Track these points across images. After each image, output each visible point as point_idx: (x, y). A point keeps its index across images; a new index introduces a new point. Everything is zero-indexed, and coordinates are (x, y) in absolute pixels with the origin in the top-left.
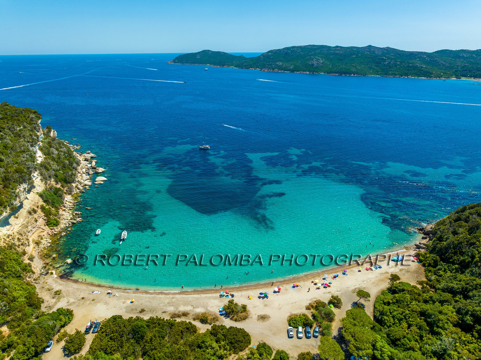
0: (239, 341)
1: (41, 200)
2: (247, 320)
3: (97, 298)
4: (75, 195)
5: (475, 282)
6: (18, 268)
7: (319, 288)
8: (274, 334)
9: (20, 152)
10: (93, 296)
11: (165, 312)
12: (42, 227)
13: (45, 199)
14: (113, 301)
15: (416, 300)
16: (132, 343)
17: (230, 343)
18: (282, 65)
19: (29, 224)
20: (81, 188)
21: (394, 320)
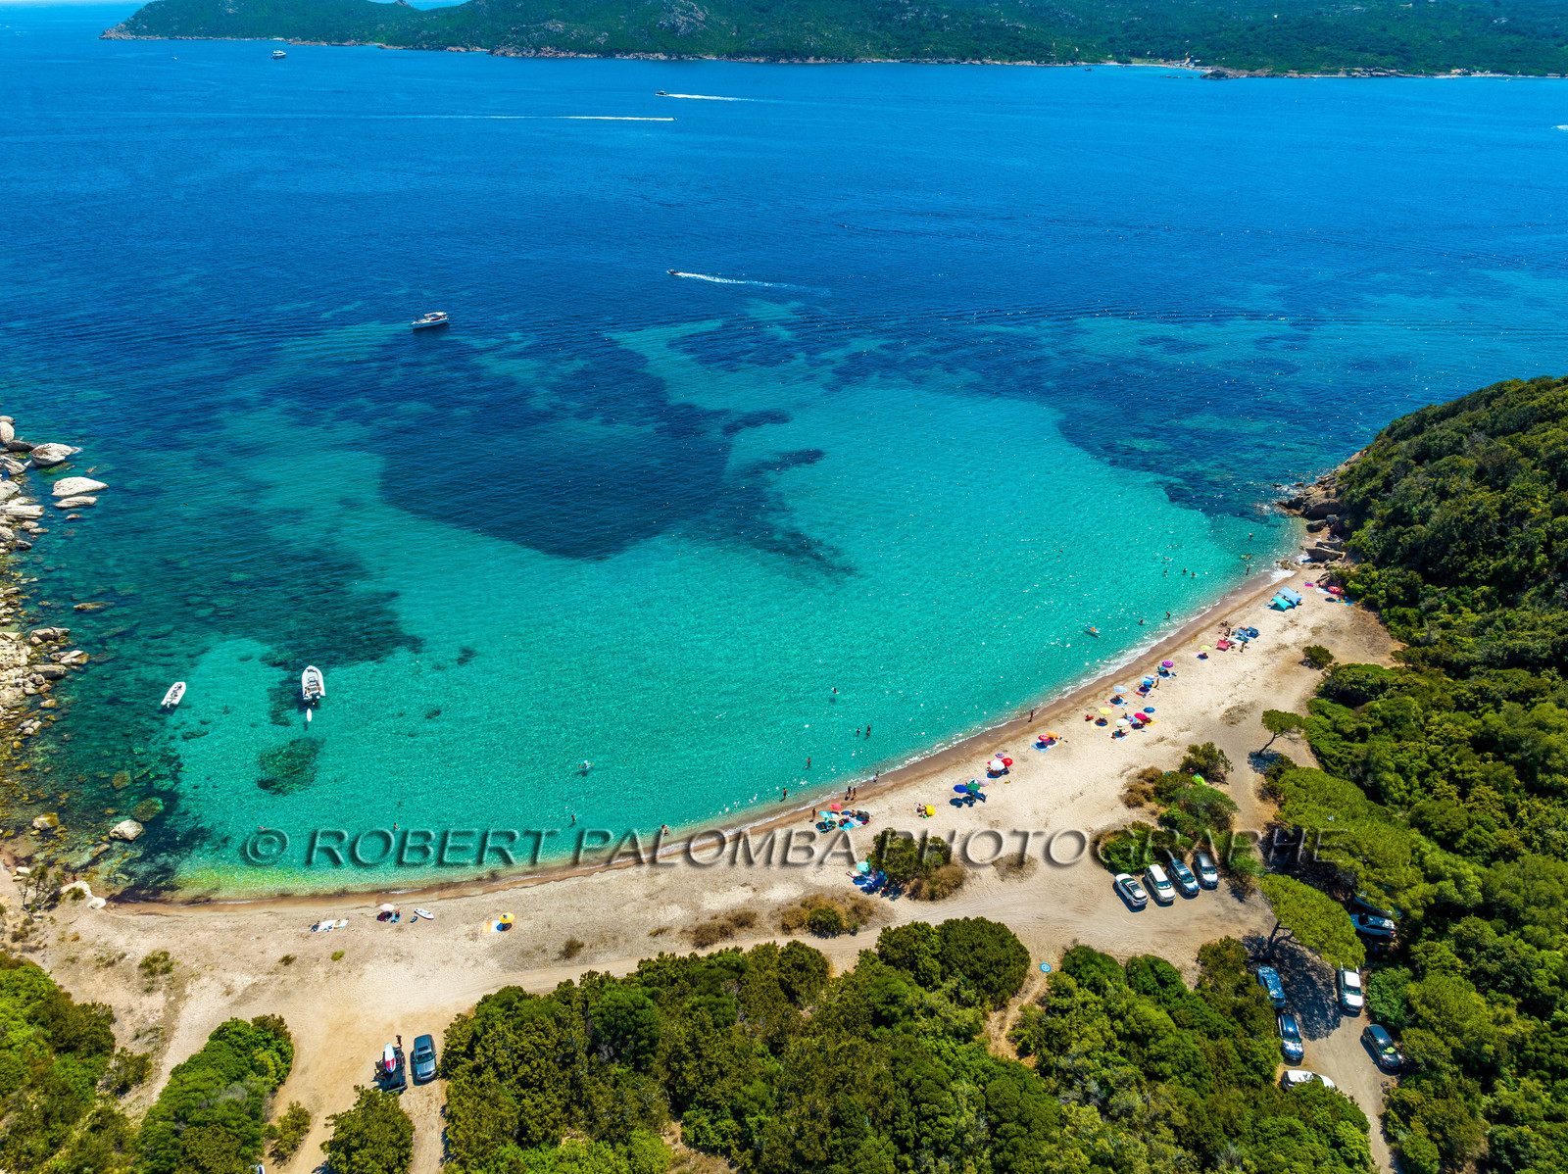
2: (966, 887)
3: (348, 945)
8: (1082, 911)
16: (620, 1075)
17: (971, 977)
18: (566, 32)
21: (1407, 779)
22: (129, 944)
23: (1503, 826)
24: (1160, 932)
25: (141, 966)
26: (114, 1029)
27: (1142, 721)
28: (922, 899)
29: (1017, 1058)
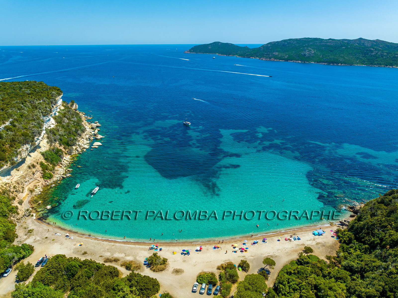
0: (148, 289)
1: (42, 158)
2: (163, 272)
3: (57, 239)
4: (74, 156)
5: (374, 264)
6: (5, 209)
7: (236, 252)
8: (181, 287)
9: (31, 120)
10: (54, 237)
11: (101, 256)
12: (38, 179)
13: (46, 157)
14: (67, 243)
15: (315, 273)
16: (65, 278)
17: (140, 289)
18: (278, 55)
19: (27, 176)
20: (80, 150)
21: (289, 289)
22: (31, 226)
25: (29, 231)
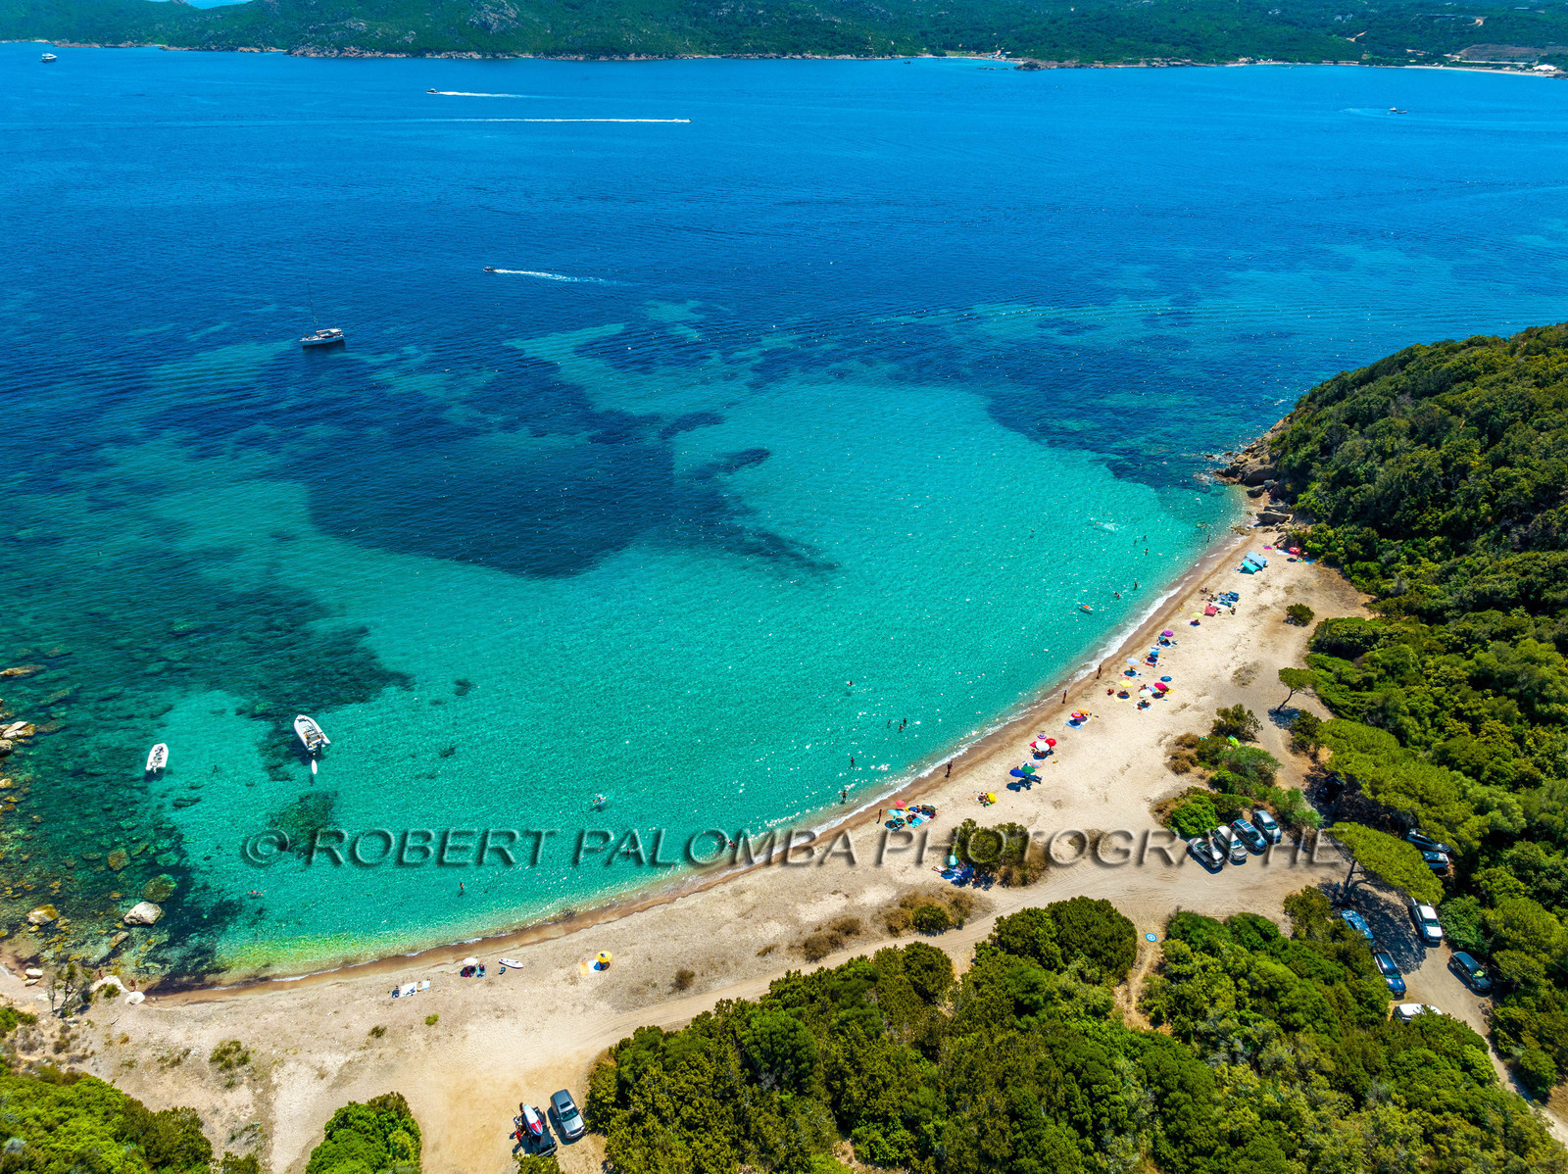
3: (440, 1007)
10: (412, 1006)
11: (766, 951)
17: (1091, 956)
18: (370, 31)
22: (189, 1039)
23: (1516, 756)
24: (1242, 890)
25: (212, 1061)
26: (205, 1132)
27: (1161, 691)
28: (1015, 885)
29: (1151, 1028)
